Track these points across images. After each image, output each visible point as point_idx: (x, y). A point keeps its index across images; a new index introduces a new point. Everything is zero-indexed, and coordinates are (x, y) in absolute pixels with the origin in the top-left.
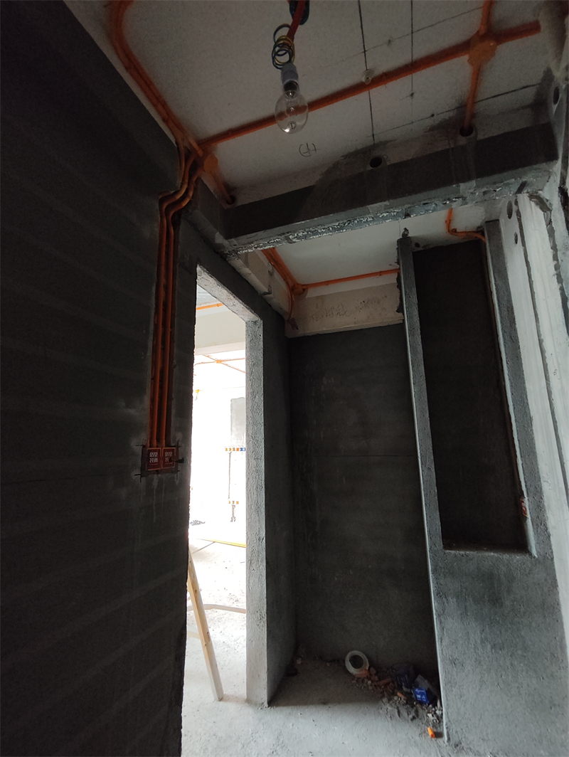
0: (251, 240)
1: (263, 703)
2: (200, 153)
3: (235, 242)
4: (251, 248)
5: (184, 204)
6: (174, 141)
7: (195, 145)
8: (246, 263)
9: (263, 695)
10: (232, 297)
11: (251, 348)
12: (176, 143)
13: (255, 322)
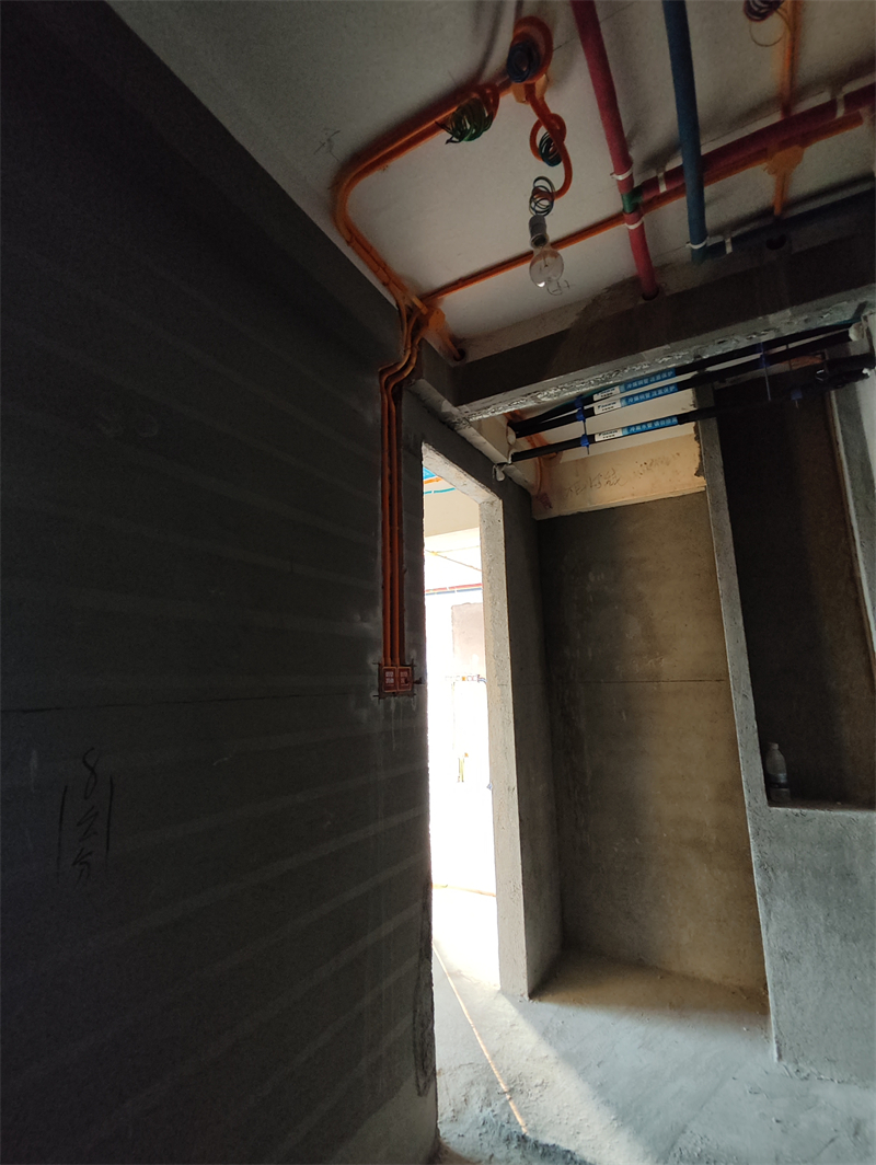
0: (488, 404)
1: (522, 996)
2: (424, 311)
3: (468, 409)
4: (486, 413)
5: (407, 373)
6: (395, 305)
7: (418, 303)
8: (480, 431)
9: (522, 985)
10: (462, 475)
11: (486, 538)
12: (398, 305)
13: (492, 504)
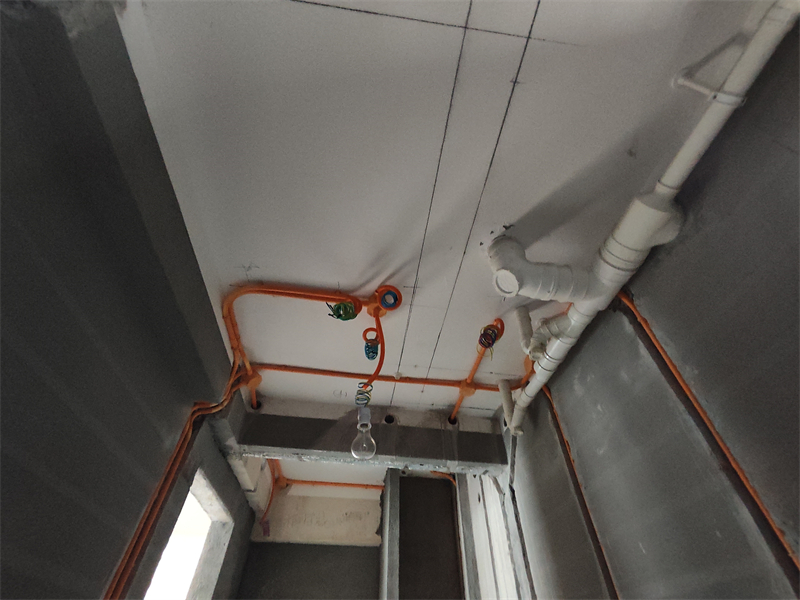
0: (264, 450)
2: (250, 373)
3: (246, 448)
5: (214, 411)
6: (232, 361)
7: (248, 366)
8: (246, 464)
13: (224, 525)
